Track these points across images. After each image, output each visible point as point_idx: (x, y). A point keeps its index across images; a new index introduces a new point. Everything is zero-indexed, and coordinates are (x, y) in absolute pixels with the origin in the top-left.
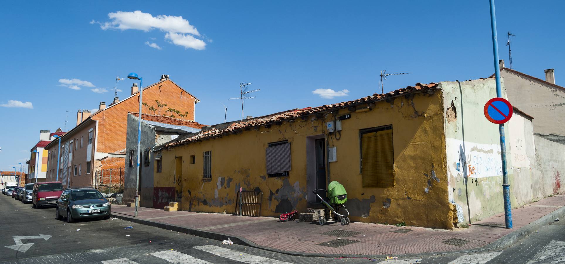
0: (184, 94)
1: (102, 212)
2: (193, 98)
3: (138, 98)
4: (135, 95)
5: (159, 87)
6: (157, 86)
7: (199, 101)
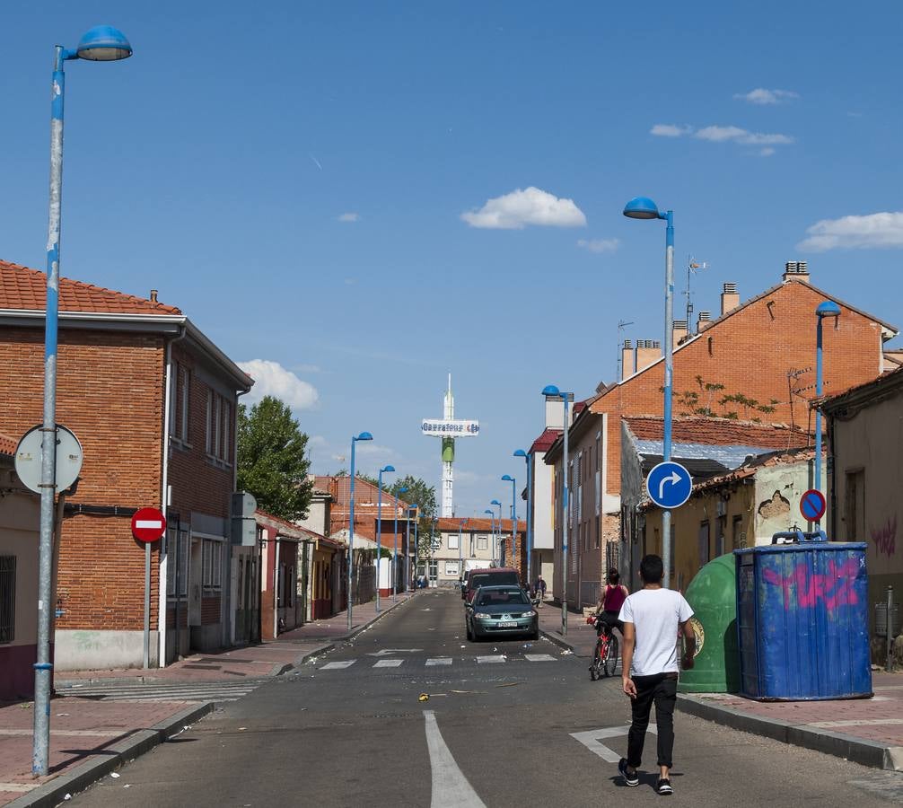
0: (846, 317)
1: (520, 627)
2: (875, 324)
3: (707, 343)
4: (700, 335)
5: (769, 305)
6: (762, 304)
7: (895, 332)
